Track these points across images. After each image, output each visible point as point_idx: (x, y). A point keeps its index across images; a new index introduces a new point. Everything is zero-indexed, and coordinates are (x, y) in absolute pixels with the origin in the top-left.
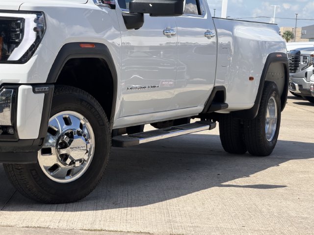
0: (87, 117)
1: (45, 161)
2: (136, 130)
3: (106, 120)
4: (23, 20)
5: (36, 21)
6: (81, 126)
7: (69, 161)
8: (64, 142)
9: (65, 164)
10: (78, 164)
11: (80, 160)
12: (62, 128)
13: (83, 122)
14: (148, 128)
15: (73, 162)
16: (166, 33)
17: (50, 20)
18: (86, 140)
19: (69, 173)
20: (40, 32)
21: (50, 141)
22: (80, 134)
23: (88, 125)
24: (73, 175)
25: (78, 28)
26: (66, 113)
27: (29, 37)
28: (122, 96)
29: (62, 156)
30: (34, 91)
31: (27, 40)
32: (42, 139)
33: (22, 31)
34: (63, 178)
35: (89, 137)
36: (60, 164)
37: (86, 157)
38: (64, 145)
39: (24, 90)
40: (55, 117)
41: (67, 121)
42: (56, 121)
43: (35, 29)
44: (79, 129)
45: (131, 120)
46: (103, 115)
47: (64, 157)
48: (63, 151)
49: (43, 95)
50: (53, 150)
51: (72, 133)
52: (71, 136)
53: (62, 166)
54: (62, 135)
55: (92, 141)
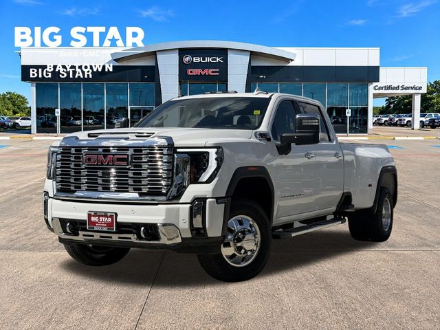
0: (254, 219)
1: (227, 252)
2: (288, 226)
3: (268, 221)
4: (208, 153)
5: (216, 153)
6: (251, 226)
7: (243, 251)
8: (239, 237)
9: (241, 254)
10: (249, 253)
11: (251, 251)
12: (237, 228)
13: (252, 223)
14: (297, 225)
15: (246, 252)
16: (307, 156)
17: (226, 151)
18: (254, 236)
19: (244, 259)
20: (220, 160)
21: (229, 237)
22: (250, 232)
23: (255, 224)
24: (246, 261)
25: (242, 155)
26: (239, 217)
27: (213, 164)
28: (278, 203)
29: (238, 248)
30: (217, 203)
31: (211, 166)
32: (224, 236)
33: (208, 161)
34: (240, 264)
35: (257, 234)
36: (236, 253)
37: (255, 248)
38: (239, 240)
39: (210, 202)
40: (232, 220)
41: (241, 223)
42: (233, 222)
43: (216, 159)
44: (249, 228)
45: (285, 219)
46: (266, 217)
47: (239, 249)
48: (239, 244)
49: (223, 205)
50: (231, 243)
51: (244, 231)
52: (244, 233)
53: (239, 255)
54: (238, 233)
55: (259, 236)
